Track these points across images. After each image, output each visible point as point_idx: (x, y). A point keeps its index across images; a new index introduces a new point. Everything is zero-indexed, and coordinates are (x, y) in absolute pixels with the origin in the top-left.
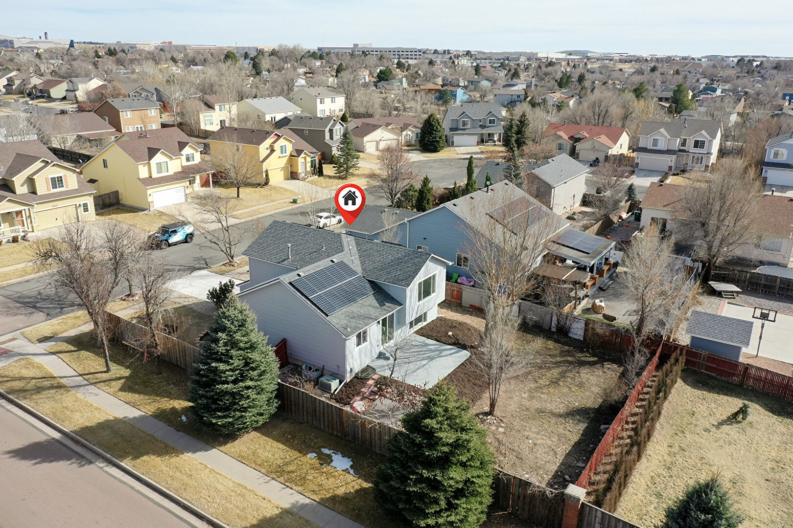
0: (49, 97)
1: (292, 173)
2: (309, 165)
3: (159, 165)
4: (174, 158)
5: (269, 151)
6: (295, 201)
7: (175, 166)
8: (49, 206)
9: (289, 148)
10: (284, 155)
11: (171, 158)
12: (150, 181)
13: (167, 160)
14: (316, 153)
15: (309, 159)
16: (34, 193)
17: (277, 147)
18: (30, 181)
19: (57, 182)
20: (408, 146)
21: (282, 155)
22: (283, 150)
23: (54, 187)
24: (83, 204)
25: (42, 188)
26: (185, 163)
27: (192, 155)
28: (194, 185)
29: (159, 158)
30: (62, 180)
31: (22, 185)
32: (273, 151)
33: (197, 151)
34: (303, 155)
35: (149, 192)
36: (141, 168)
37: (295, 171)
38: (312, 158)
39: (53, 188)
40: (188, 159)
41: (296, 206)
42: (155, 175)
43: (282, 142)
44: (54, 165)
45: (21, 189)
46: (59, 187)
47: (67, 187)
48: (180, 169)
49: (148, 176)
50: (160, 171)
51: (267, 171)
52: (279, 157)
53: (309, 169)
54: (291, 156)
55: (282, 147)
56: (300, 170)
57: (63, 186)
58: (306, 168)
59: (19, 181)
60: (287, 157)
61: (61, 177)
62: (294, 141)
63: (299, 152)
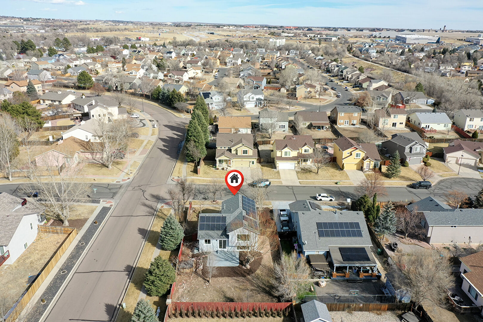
1: (360, 167)
3: (286, 152)
4: (293, 151)
5: (349, 155)
8: (240, 160)
12: (281, 158)
14: (379, 160)
16: (237, 154)
17: (354, 153)
18: (236, 150)
22: (357, 155)
24: (253, 161)
25: (240, 153)
27: (308, 150)
28: (308, 162)
29: (286, 149)
33: (311, 148)
34: (368, 160)
35: (277, 162)
36: (278, 152)
40: (305, 151)
42: (283, 156)
43: (358, 151)
44: (245, 146)
45: (233, 152)
46: (246, 154)
50: (286, 155)
51: (344, 164)
56: (365, 167)
58: (369, 167)
59: (233, 149)
60: (360, 159)
61: (247, 151)
62: (366, 152)
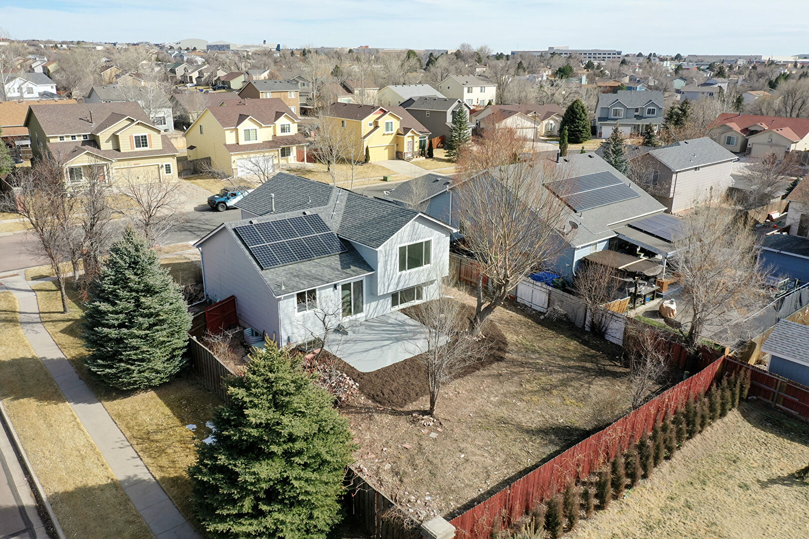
0: (229, 88)
1: (397, 153)
2: (417, 145)
3: (247, 131)
4: (263, 125)
5: (372, 127)
6: (385, 179)
7: (265, 134)
8: (131, 164)
9: (396, 125)
10: (390, 132)
11: (261, 126)
12: (237, 148)
13: (255, 127)
14: (426, 132)
15: (417, 139)
16: (118, 150)
17: (381, 122)
18: (115, 138)
19: (142, 141)
20: (548, 136)
21: (386, 133)
22: (388, 126)
23: (138, 145)
24: (166, 165)
25: (126, 145)
26: (279, 134)
27: (288, 126)
28: (289, 157)
29: (247, 124)
30: (146, 140)
31: (107, 141)
32: (377, 127)
33: (293, 122)
34: (409, 134)
35: (233, 158)
36: (228, 133)
37: (401, 151)
38: (420, 138)
39: (137, 147)
40: (283, 130)
41: (385, 183)
42: (242, 142)
43: (387, 118)
44: (138, 124)
45: (106, 145)
46: (143, 146)
47: (151, 147)
48: (270, 139)
49: (234, 142)
50: (248, 138)
51: (367, 149)
52: (384, 135)
53: (416, 149)
54: (398, 134)
55: (387, 124)
56: (406, 149)
57: (147, 146)
58: (413, 149)
59: (104, 137)
60: (394, 135)
61: (145, 136)
62: (401, 119)
63: (406, 130)
